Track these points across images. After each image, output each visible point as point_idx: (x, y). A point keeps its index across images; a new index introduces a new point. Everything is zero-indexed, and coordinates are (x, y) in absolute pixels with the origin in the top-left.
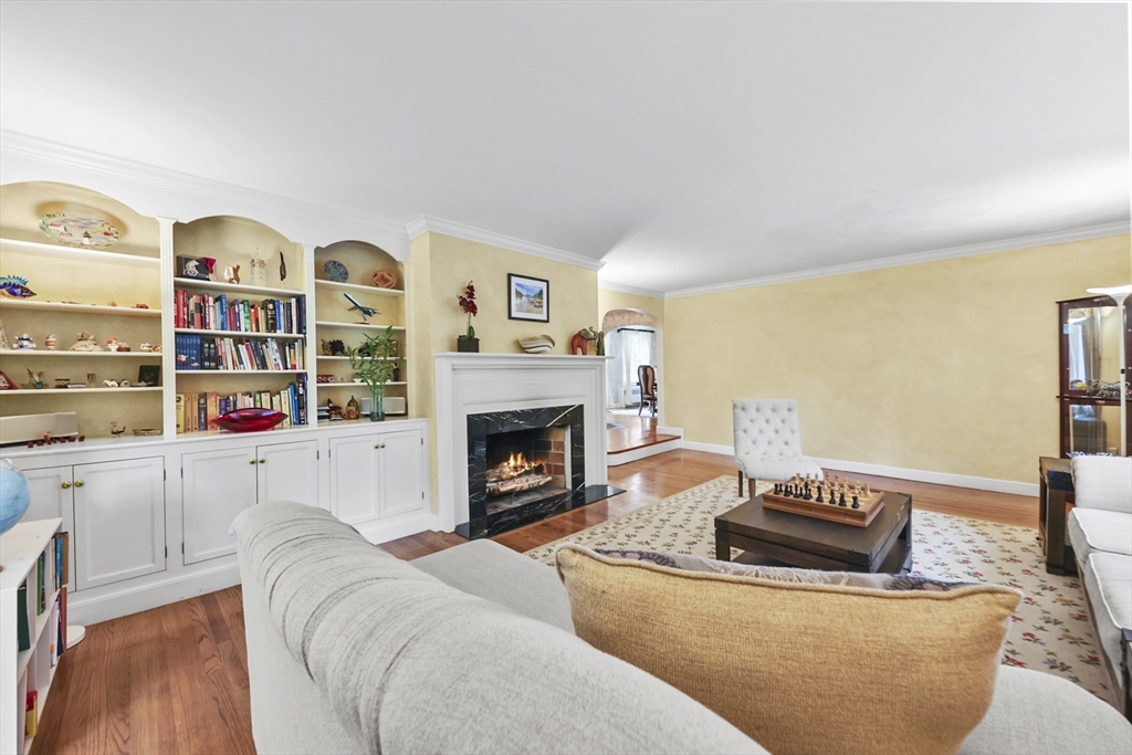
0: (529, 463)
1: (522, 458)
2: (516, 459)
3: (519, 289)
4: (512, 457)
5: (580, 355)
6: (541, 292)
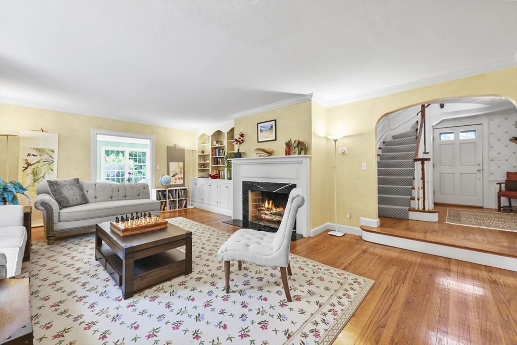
0: (275, 208)
1: (272, 204)
2: (269, 204)
3: (262, 129)
4: (267, 202)
5: (302, 155)
6: (272, 126)
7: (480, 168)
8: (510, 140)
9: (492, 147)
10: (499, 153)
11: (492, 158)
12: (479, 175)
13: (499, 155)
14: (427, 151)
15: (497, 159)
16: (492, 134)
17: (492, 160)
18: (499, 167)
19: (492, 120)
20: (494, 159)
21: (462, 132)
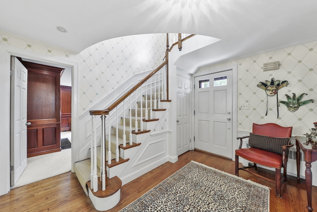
7: (230, 117)
8: (258, 86)
9: (240, 94)
10: (247, 101)
11: (240, 107)
12: (229, 124)
13: (247, 104)
14: (169, 99)
15: (245, 108)
16: (240, 79)
17: (240, 109)
18: (247, 117)
19: (240, 64)
20: (243, 108)
21: (216, 79)
